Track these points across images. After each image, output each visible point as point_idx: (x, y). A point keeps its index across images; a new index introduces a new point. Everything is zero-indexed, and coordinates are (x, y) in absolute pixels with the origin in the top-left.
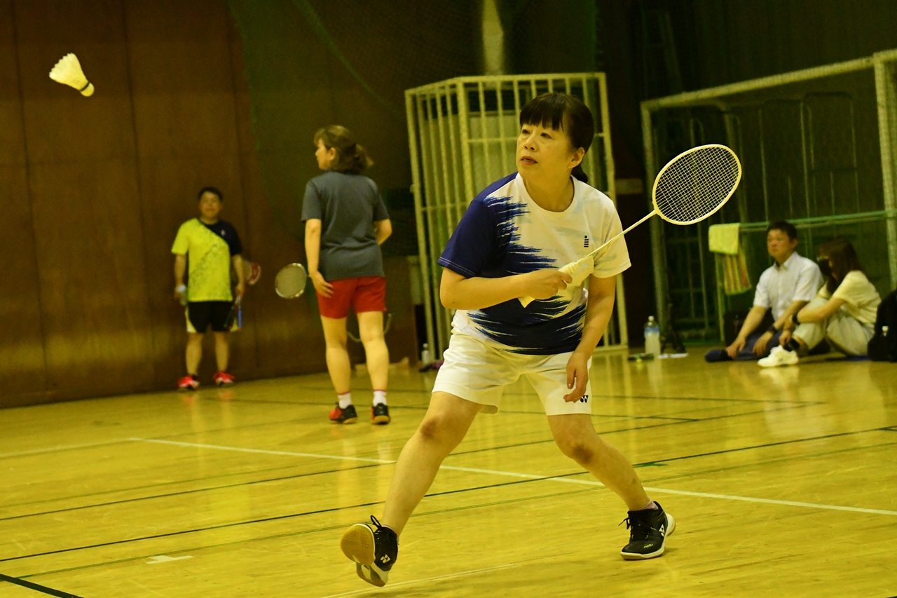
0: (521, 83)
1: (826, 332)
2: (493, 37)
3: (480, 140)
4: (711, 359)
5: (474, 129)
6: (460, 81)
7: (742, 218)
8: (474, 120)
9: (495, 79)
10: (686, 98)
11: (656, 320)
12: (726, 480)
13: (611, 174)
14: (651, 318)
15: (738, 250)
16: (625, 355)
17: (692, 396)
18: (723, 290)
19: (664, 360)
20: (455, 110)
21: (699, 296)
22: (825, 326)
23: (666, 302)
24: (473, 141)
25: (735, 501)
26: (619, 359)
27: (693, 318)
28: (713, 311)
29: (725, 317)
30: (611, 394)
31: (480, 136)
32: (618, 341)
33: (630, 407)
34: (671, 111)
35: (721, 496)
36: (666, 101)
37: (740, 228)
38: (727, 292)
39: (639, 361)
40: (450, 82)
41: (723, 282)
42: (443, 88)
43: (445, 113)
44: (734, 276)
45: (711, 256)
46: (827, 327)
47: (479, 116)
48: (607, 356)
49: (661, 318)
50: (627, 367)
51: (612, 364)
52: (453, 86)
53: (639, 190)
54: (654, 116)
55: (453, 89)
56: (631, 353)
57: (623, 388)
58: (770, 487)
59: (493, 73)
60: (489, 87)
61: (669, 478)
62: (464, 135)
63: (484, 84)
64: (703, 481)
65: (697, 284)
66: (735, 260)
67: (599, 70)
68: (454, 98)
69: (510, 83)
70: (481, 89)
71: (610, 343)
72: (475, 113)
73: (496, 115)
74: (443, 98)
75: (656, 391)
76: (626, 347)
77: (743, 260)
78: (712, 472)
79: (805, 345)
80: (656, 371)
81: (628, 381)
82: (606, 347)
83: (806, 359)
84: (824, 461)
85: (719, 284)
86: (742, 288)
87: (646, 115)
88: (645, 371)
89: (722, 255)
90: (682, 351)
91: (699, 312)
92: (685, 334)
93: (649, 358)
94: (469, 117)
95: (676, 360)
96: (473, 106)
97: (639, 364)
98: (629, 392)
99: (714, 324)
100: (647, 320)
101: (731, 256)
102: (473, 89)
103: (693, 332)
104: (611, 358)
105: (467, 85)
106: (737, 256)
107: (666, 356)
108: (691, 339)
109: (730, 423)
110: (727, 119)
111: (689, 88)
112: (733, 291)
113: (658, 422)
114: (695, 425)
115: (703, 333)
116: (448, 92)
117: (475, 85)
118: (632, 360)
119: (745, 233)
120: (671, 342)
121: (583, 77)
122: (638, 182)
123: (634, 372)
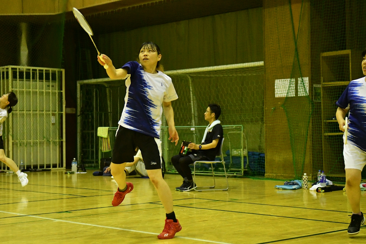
0: (33, 70)
1: (136, 168)
2: (24, 52)
3: (16, 89)
4: (95, 175)
5: (14, 85)
6: (10, 67)
7: (110, 125)
8: (14, 82)
9: (24, 68)
10: (93, 81)
11: (76, 159)
12: (92, 219)
13: (64, 106)
14: (74, 159)
15: (108, 137)
16: (64, 171)
17: (85, 188)
18: (101, 150)
19: (77, 174)
20: (7, 77)
21: (93, 152)
22: (135, 166)
23: (81, 153)
24: (13, 89)
25: (94, 226)
26: (62, 173)
27: (90, 160)
28: (97, 157)
29: (101, 160)
30: (58, 185)
31: (16, 88)
32: (62, 166)
33: (65, 191)
34: (88, 85)
35: (90, 225)
36: (86, 81)
37: (109, 129)
38: (103, 151)
39: (69, 174)
40: (6, 67)
41: (101, 148)
42: (4, 69)
43: (3, 78)
44: (105, 145)
45: (97, 138)
46: (136, 166)
47: (16, 80)
48: (58, 172)
49: (78, 159)
50: (64, 176)
51: (59, 174)
52: (7, 69)
53: (74, 112)
54: (81, 86)
55: (7, 70)
56: (66, 171)
57: (62, 183)
58: (108, 222)
59: (23, 65)
60: (21, 70)
61: (72, 217)
62: (10, 87)
63: (19, 69)
64: (84, 219)
65: (92, 147)
66: (106, 140)
67: (63, 68)
68: (7, 73)
69: (29, 70)
70: (18, 70)
71: (59, 167)
72: (15, 79)
73: (23, 81)
74: (3, 73)
75: (74, 185)
76: (65, 168)
77: (109, 140)
78: (89, 215)
79: (128, 171)
80: (74, 178)
81: (64, 181)
82: (58, 168)
83: (128, 177)
84: (127, 213)
85: (100, 148)
86: (108, 150)
87: (78, 85)
88: (71, 178)
89: (102, 138)
90: (85, 171)
91: (92, 158)
92: (87, 165)
93: (73, 173)
94: (12, 81)
95: (82, 174)
96: (14, 77)
97: (69, 175)
98: (65, 185)
99: (97, 162)
100: (73, 159)
101: (105, 138)
102: (15, 70)
103: (90, 165)
104: (59, 172)
105: (12, 69)
106: (107, 138)
107: (79, 173)
108: (89, 167)
109: (98, 198)
110: (107, 90)
111: (95, 78)
112: (105, 151)
113: (72, 197)
114: (85, 198)
115: (93, 165)
116: (5, 70)
117: (16, 69)
118: (66, 173)
119: (110, 131)
120: (81, 168)
121: (57, 70)
122: (74, 109)
123: (67, 178)
